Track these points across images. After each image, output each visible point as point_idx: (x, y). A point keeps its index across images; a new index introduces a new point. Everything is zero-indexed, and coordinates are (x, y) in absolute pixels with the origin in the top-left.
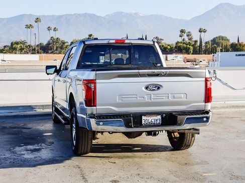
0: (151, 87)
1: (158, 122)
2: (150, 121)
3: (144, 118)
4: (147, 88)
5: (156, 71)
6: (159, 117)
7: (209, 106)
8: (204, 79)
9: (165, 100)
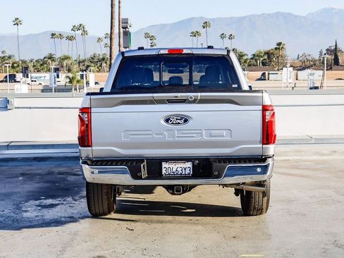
0: (174, 120)
1: (187, 172)
2: (174, 170)
3: (165, 165)
4: (167, 120)
5: (179, 95)
6: (189, 165)
7: (271, 149)
8: (260, 108)
9: (198, 139)
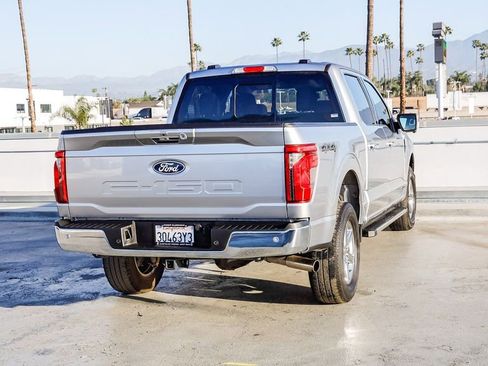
0: (165, 167)
1: (188, 239)
2: (171, 236)
3: (158, 229)
4: (157, 167)
5: (167, 131)
6: (189, 230)
7: (303, 209)
8: (281, 148)
